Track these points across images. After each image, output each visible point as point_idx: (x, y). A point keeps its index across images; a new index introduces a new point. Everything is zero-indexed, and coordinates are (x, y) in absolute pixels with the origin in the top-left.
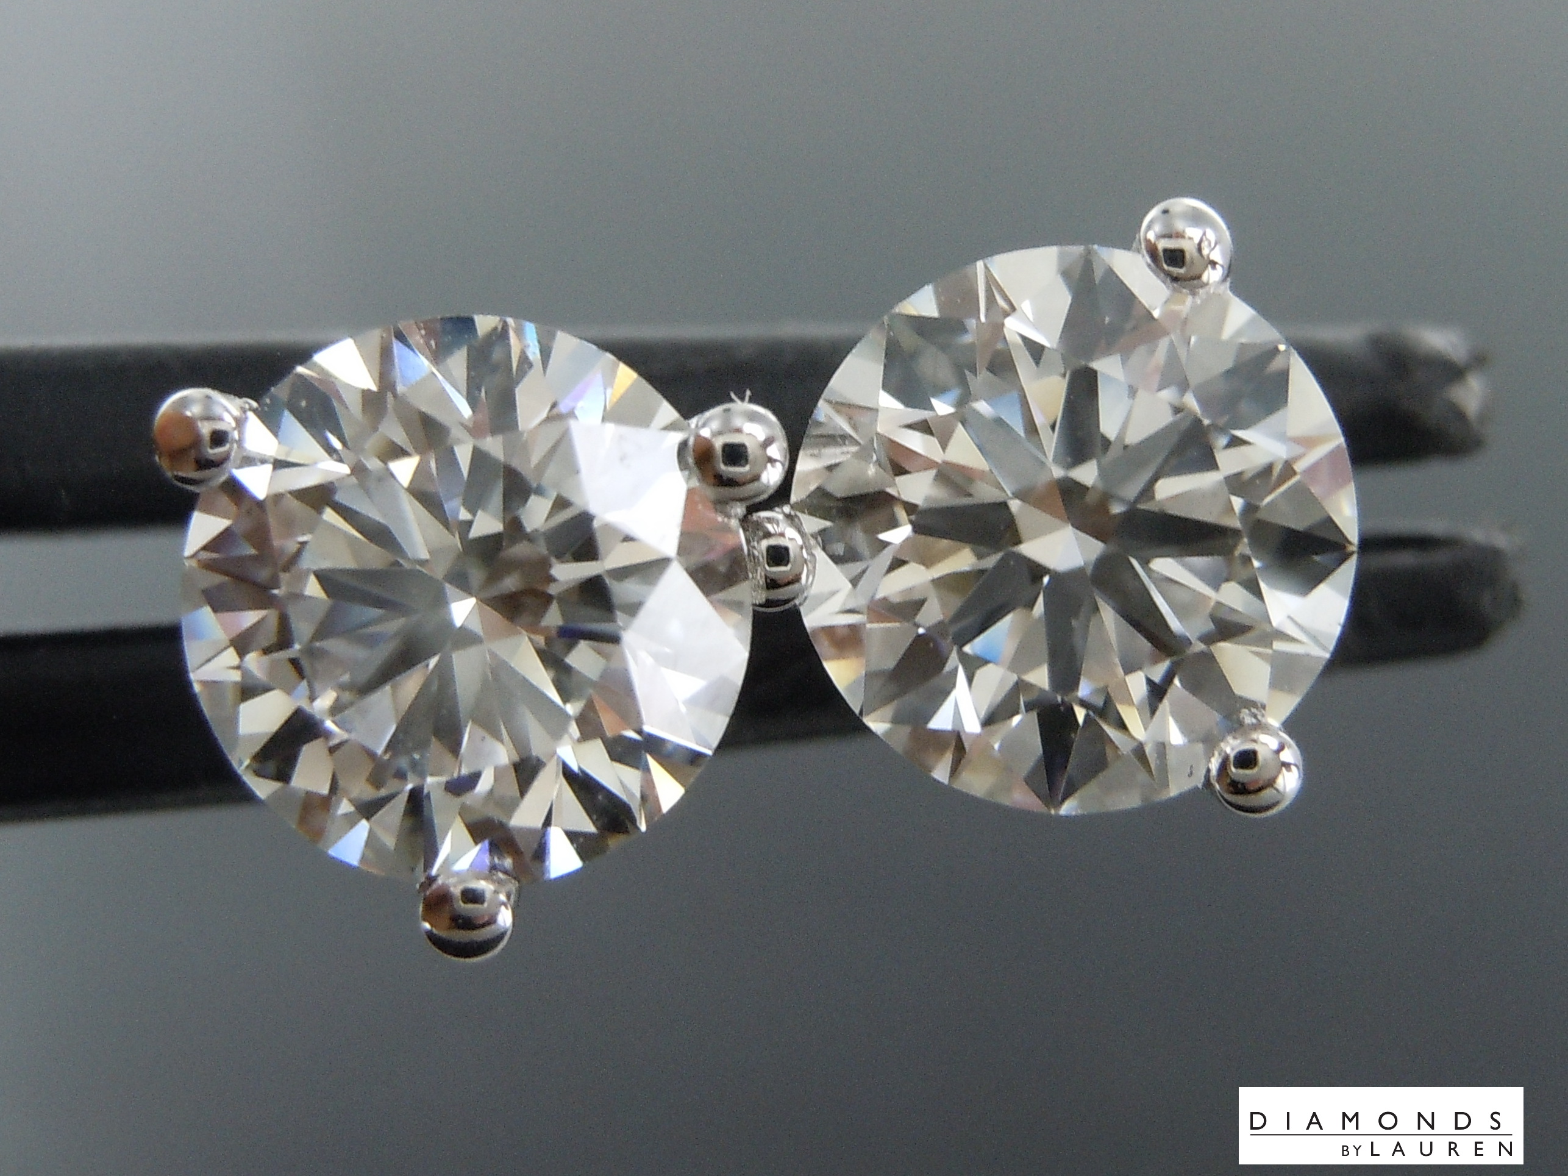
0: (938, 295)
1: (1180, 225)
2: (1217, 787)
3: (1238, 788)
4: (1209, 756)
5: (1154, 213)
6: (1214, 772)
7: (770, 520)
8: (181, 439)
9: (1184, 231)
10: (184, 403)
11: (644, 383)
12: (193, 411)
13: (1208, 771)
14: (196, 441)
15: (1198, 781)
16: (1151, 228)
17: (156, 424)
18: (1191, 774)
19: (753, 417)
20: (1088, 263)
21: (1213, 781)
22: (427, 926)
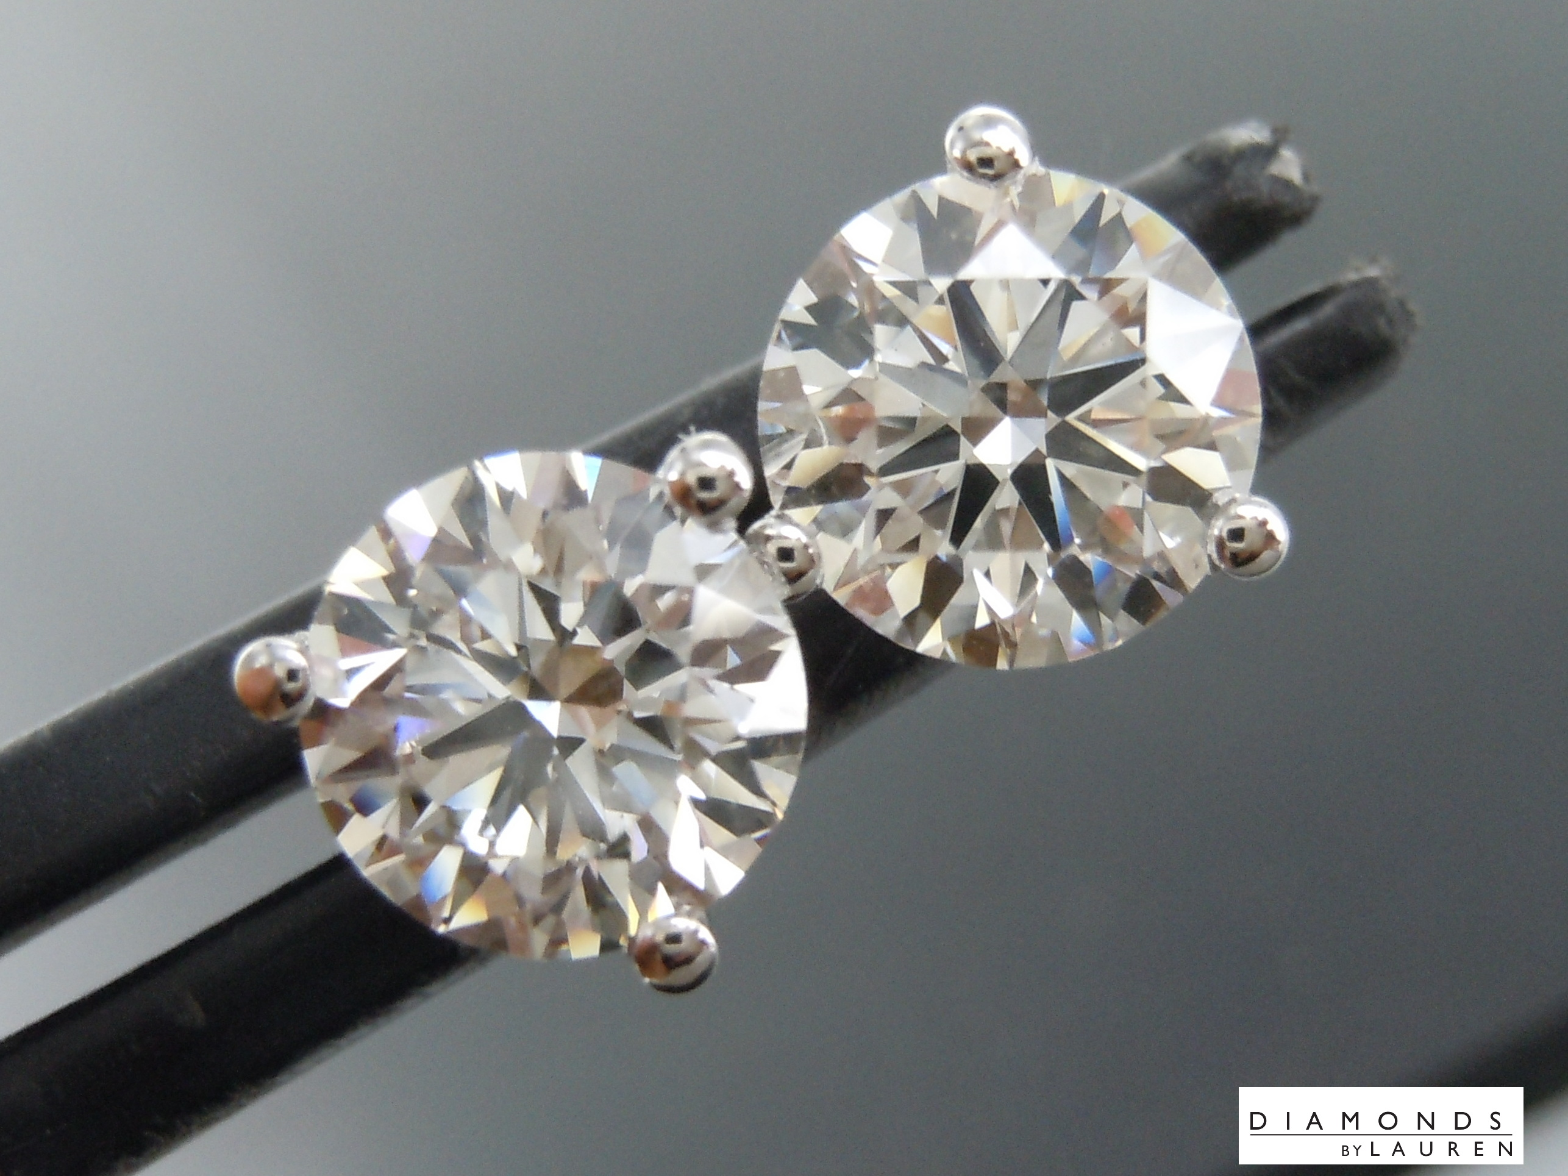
0: (810, 284)
1: (977, 135)
2: (1223, 566)
3: (1239, 560)
4: (1205, 546)
5: (951, 133)
6: (1215, 556)
7: (764, 527)
8: (262, 688)
9: (982, 139)
10: (250, 658)
11: (609, 462)
12: (262, 661)
13: (1209, 556)
14: (277, 684)
15: (1206, 569)
16: (954, 146)
17: (237, 688)
18: (1197, 566)
19: (706, 445)
20: (917, 201)
21: (1217, 562)
22: (647, 980)
